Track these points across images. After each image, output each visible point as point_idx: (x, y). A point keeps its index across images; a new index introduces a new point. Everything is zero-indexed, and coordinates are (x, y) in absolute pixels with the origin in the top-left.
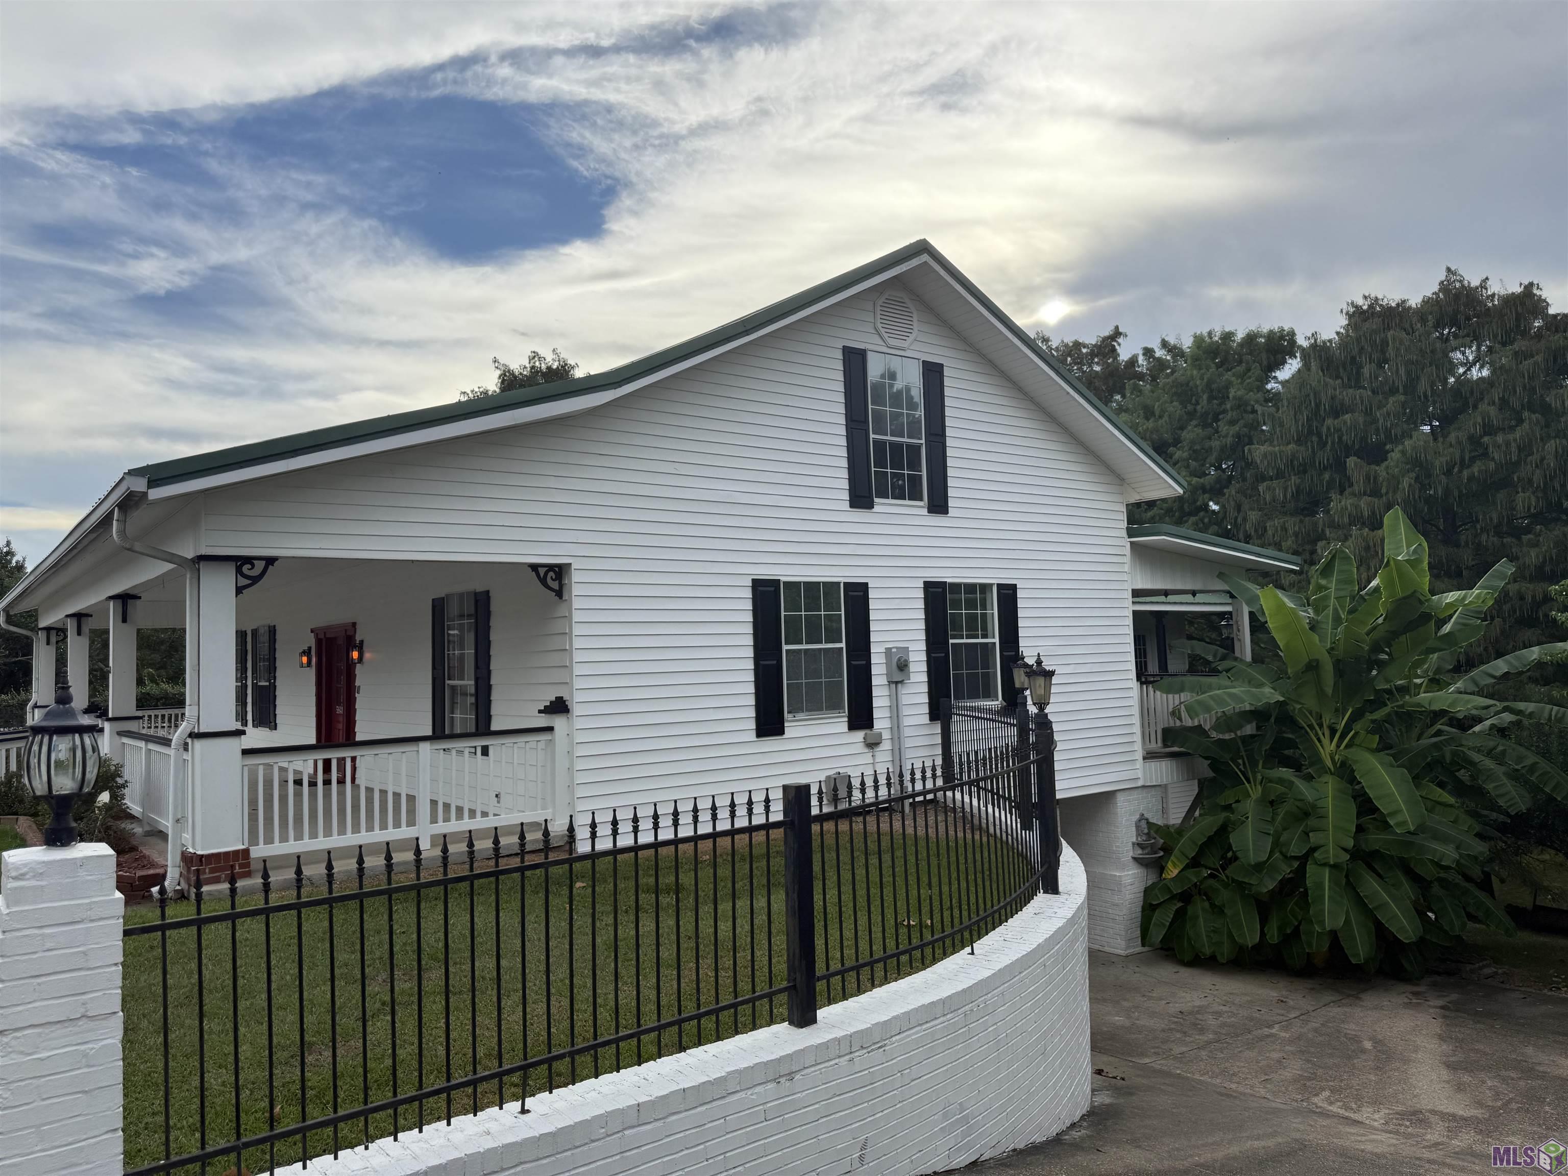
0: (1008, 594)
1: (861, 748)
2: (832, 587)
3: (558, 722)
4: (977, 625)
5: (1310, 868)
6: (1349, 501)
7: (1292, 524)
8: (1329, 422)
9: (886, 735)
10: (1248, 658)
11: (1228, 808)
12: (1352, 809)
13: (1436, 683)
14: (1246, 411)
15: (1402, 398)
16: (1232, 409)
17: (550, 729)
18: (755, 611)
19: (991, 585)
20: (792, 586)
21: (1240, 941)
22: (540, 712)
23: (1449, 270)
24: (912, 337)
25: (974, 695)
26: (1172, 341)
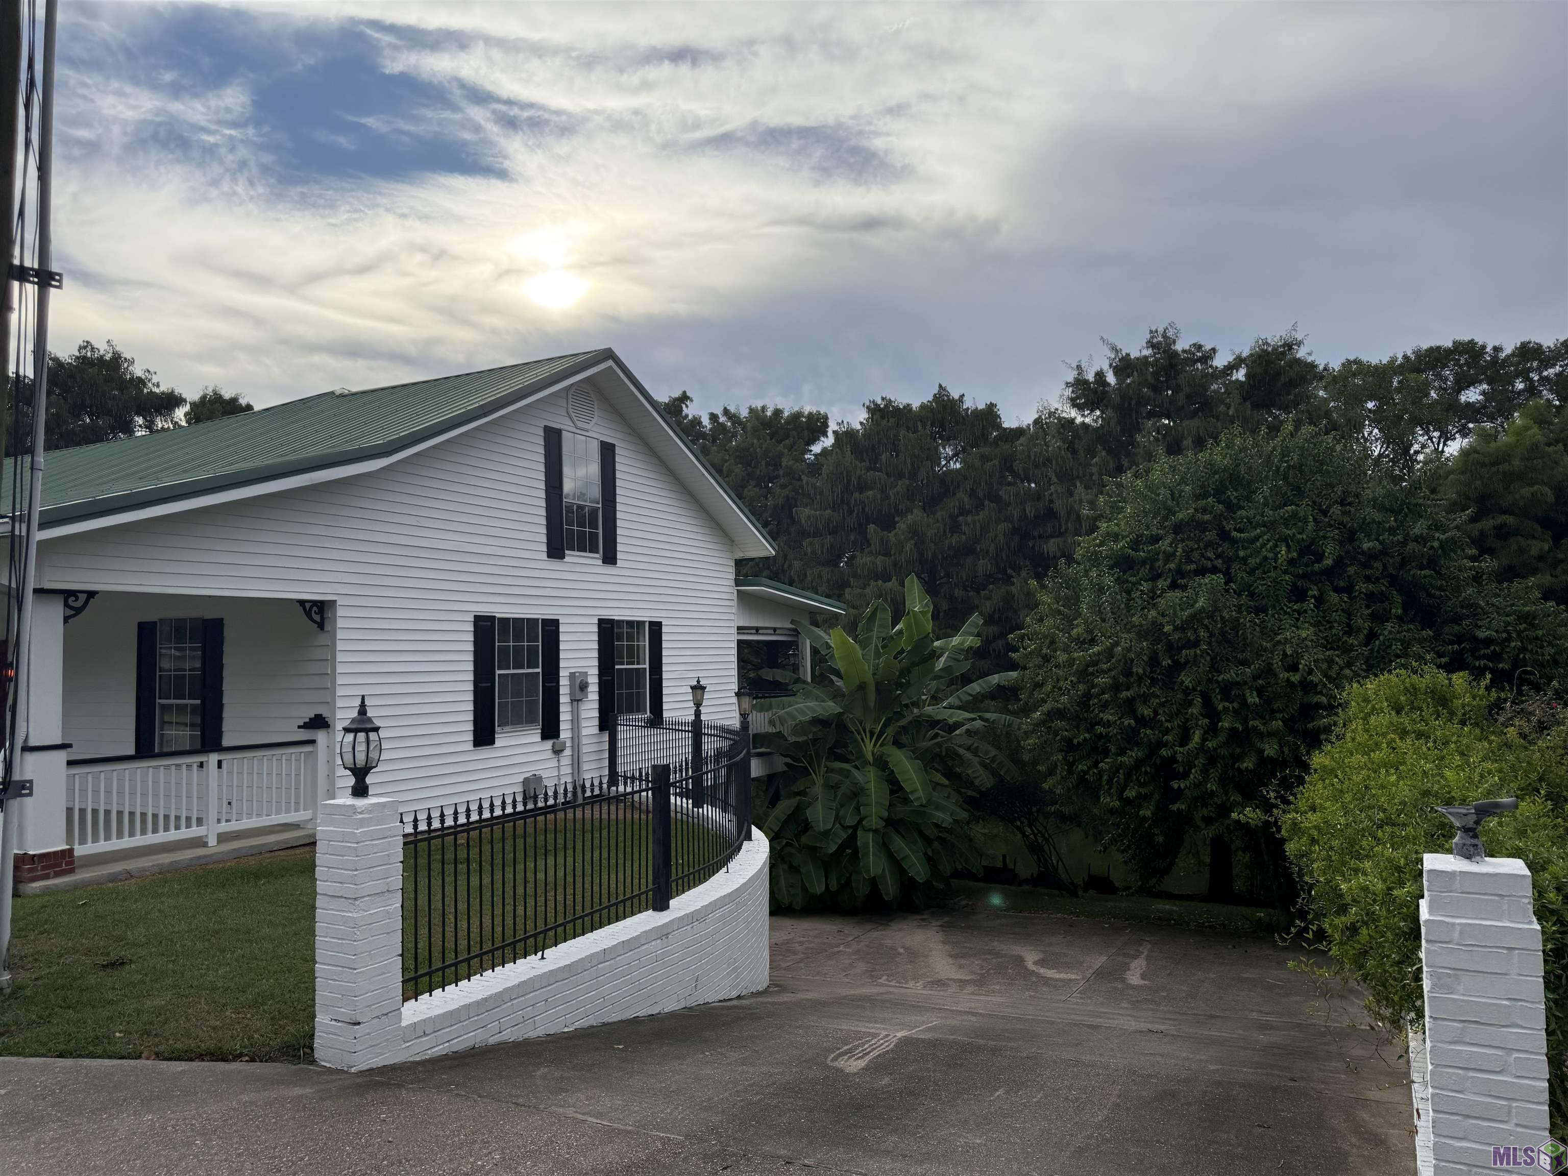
0: (656, 628)
1: (549, 754)
2: (532, 622)
3: (321, 736)
4: (633, 654)
5: (860, 833)
6: (868, 559)
7: (826, 572)
8: (856, 495)
9: (568, 744)
10: (809, 680)
11: (802, 793)
12: (886, 788)
13: (935, 699)
14: (794, 478)
15: (907, 482)
16: (784, 476)
17: (312, 742)
18: (476, 643)
19: (644, 622)
20: (504, 621)
21: (811, 890)
22: (299, 727)
23: (940, 386)
24: (594, 421)
25: (630, 711)
26: (732, 409)
